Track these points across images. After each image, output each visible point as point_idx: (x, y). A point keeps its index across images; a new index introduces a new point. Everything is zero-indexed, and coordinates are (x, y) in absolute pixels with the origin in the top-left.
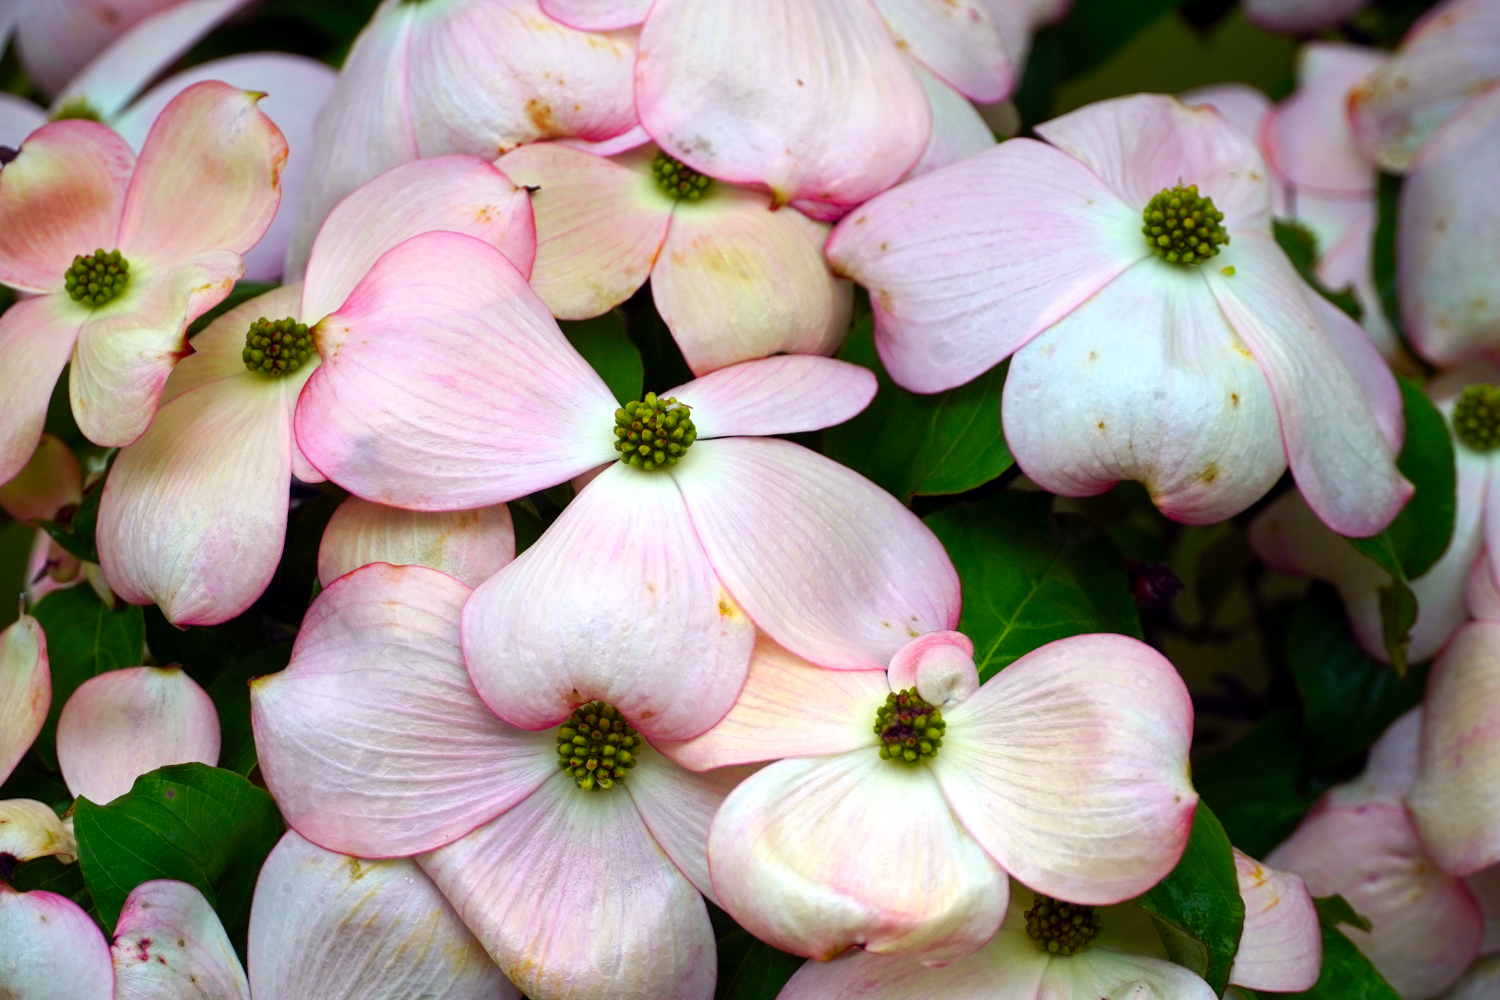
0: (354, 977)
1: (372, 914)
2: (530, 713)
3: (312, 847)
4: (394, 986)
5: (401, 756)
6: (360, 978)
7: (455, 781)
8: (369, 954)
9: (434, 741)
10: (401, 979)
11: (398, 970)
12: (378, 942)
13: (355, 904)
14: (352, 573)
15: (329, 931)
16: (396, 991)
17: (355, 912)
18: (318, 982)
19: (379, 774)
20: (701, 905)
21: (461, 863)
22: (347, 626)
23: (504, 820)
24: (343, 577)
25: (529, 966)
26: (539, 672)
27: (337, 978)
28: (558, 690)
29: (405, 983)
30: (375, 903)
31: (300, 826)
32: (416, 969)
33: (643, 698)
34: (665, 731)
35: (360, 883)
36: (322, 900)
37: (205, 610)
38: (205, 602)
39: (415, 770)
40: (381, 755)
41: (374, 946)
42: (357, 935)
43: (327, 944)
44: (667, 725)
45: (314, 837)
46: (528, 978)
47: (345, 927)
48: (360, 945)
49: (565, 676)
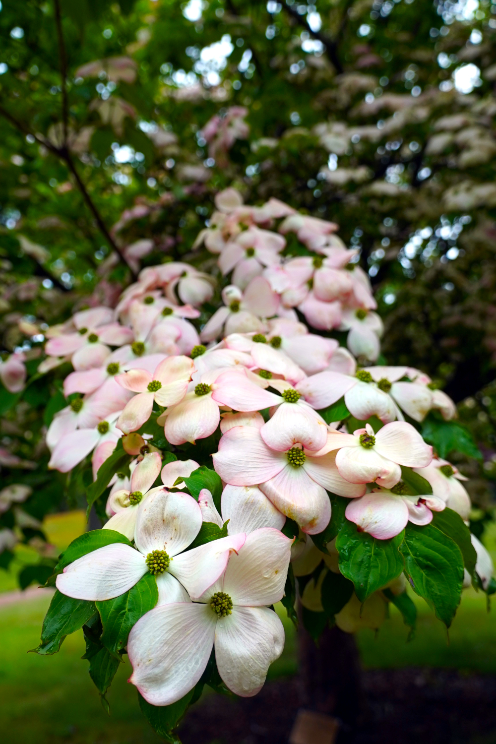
0: (248, 518)
1: (253, 499)
2: (284, 446)
3: (234, 487)
4: (258, 519)
5: (253, 462)
6: (250, 518)
7: (266, 467)
8: (252, 510)
9: (260, 458)
10: (260, 516)
11: (259, 514)
12: (254, 506)
13: (248, 497)
14: (230, 429)
15: (243, 505)
16: (259, 520)
17: (249, 499)
18: (240, 519)
19: (249, 466)
20: (325, 491)
21: (270, 485)
22: (231, 440)
23: (278, 476)
24: (228, 431)
25: (293, 505)
26: (286, 435)
27: (245, 518)
28: (291, 439)
29: (261, 517)
30: (253, 496)
31: (230, 482)
32: (264, 513)
33: (310, 438)
34: (314, 448)
35: (248, 492)
36: (240, 498)
37: (204, 434)
38: (203, 432)
39: (257, 465)
40: (249, 462)
41: (253, 508)
42: (249, 505)
43: (242, 508)
44: (315, 446)
45: (235, 484)
46: (294, 508)
47: (246, 504)
48: (250, 508)
49: (292, 435)
